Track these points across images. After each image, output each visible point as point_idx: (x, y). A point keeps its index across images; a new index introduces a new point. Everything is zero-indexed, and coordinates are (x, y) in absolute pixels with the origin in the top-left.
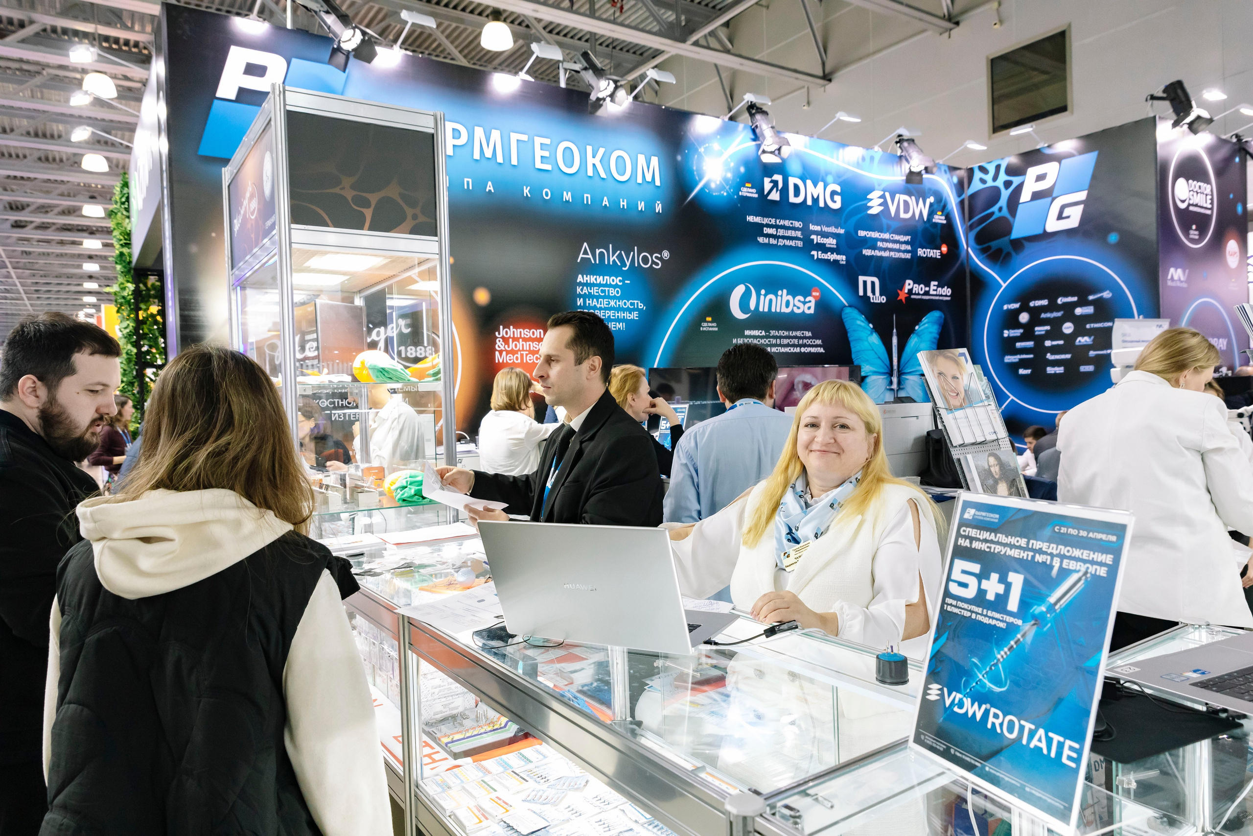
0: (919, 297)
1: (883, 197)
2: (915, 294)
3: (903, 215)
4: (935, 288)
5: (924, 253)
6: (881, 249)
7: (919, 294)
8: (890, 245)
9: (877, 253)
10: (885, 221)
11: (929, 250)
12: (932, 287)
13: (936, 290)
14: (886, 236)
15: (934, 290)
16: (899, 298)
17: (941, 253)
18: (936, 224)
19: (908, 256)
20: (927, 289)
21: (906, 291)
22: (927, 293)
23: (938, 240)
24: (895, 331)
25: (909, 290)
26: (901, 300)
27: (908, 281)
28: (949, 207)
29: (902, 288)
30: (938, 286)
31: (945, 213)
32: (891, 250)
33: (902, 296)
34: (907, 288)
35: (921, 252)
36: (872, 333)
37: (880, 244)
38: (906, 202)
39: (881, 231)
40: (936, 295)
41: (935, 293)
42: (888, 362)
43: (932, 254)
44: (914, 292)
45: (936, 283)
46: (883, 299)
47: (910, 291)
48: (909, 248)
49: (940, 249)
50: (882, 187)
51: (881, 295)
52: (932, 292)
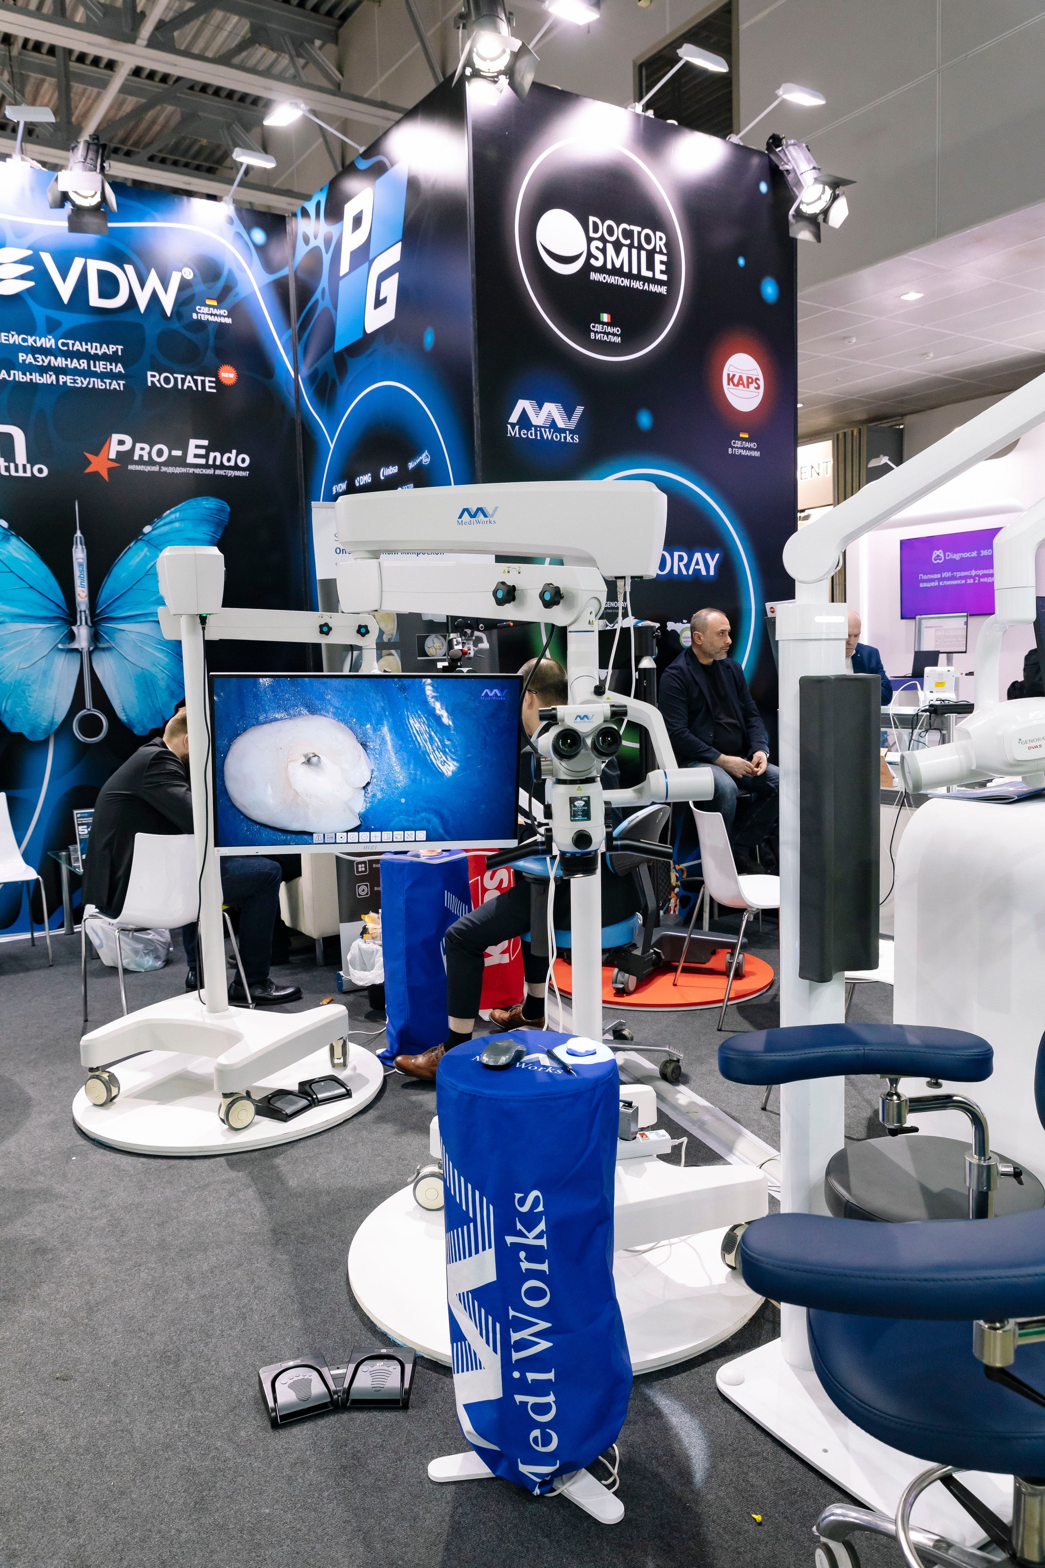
0: (156, 469)
1: (33, 260)
2: (141, 461)
3: (95, 300)
4: (202, 452)
5: (167, 380)
6: (26, 368)
7: (151, 462)
8: (60, 362)
9: (19, 376)
10: (40, 312)
11: (180, 376)
12: (192, 450)
13: (206, 457)
14: (48, 342)
15: (196, 456)
16: (89, 470)
17: (219, 383)
18: (201, 325)
19: (116, 385)
20: (177, 453)
21: (112, 455)
22: (181, 461)
23: (210, 357)
24: (79, 534)
25: (119, 453)
26: (96, 474)
27: (115, 437)
28: (242, 290)
29: (99, 446)
30: (209, 449)
31: (230, 300)
32: (58, 371)
33: (99, 465)
34: (114, 449)
35: (153, 378)
36: (6, 538)
37: (22, 357)
38: (106, 278)
39: (29, 329)
40: (207, 466)
41: (202, 461)
42: (58, 596)
43: (189, 382)
44: (136, 458)
45: (205, 443)
46: (42, 471)
47: (125, 457)
48: (120, 368)
49: (216, 375)
50: (30, 239)
51: (32, 459)
52: (190, 459)
